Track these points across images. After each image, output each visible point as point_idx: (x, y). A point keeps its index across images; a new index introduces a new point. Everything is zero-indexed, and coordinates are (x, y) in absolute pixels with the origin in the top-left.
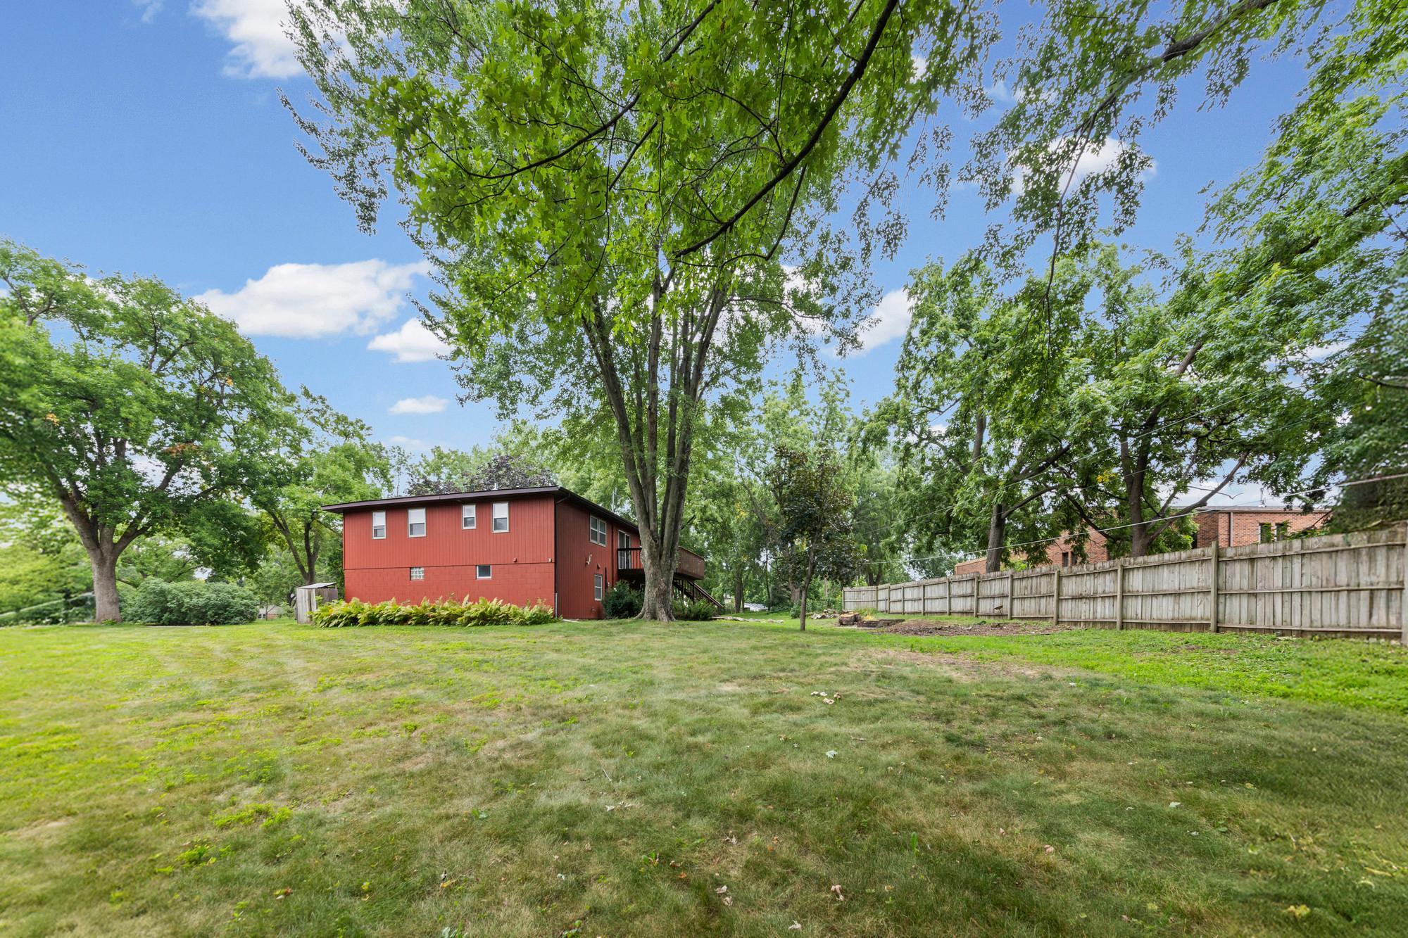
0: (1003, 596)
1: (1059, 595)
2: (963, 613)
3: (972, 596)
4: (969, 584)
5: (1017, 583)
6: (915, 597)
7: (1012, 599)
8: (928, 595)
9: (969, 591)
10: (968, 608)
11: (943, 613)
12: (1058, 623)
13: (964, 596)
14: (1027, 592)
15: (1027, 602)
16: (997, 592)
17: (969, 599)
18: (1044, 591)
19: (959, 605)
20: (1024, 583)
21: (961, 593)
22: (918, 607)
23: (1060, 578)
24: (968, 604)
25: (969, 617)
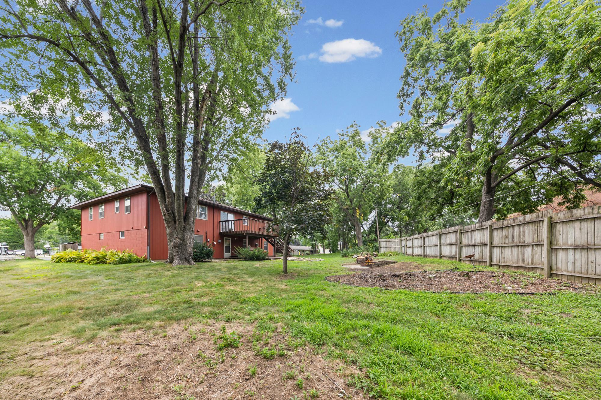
0: (483, 245)
1: (551, 243)
2: (450, 257)
3: (456, 244)
4: (454, 235)
5: (496, 233)
6: (419, 245)
7: (492, 248)
8: (427, 243)
9: (454, 241)
10: (453, 254)
11: (436, 256)
12: (551, 275)
13: (451, 245)
14: (509, 241)
15: (508, 251)
16: (477, 242)
17: (454, 247)
18: (529, 239)
19: (447, 251)
20: (505, 232)
21: (448, 242)
22: (420, 251)
23: (552, 225)
24: (454, 251)
25: (454, 260)
